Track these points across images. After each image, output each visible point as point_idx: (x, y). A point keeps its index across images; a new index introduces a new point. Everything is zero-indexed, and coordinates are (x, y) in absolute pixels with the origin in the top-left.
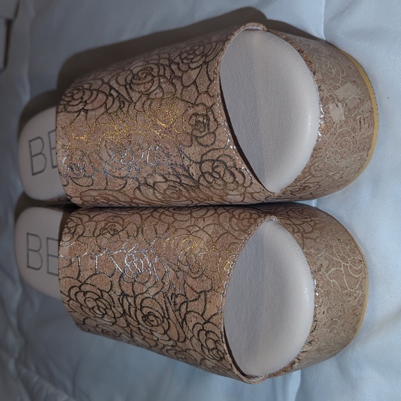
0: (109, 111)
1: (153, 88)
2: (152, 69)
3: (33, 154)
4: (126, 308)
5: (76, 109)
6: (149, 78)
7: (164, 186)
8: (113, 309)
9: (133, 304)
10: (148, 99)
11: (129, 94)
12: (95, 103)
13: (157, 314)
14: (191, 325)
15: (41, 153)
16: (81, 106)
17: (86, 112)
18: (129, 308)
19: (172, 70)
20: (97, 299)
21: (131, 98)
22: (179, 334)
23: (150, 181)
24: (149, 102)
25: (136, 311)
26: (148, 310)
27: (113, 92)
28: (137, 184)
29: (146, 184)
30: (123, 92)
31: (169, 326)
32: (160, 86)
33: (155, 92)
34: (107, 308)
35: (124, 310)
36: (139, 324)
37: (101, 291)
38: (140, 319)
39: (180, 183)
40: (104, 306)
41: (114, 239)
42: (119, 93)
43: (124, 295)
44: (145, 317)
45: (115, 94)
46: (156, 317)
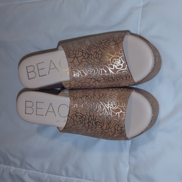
0: (85, 57)
1: (98, 51)
2: (95, 45)
3: (28, 72)
4: (90, 120)
5: (73, 56)
6: (95, 47)
7: (103, 81)
8: (85, 121)
9: (93, 119)
10: (97, 54)
11: (90, 52)
12: (79, 54)
13: (100, 121)
14: (112, 124)
15: (33, 71)
16: (74, 56)
17: (77, 57)
18: (91, 120)
19: (103, 45)
20: (80, 118)
21: (91, 53)
22: (107, 127)
23: (99, 80)
24: (98, 55)
25: (93, 121)
26: (97, 120)
27: (84, 51)
28: (95, 80)
29: (98, 80)
30: (88, 51)
31: (104, 125)
32: (100, 50)
33: (99, 52)
34: (83, 121)
35: (89, 121)
36: (93, 125)
37: (83, 115)
38: (94, 124)
39: (108, 80)
40: (82, 120)
41: (87, 98)
42: (86, 52)
43: (90, 116)
44: (96, 123)
45: (85, 52)
46: (99, 122)
